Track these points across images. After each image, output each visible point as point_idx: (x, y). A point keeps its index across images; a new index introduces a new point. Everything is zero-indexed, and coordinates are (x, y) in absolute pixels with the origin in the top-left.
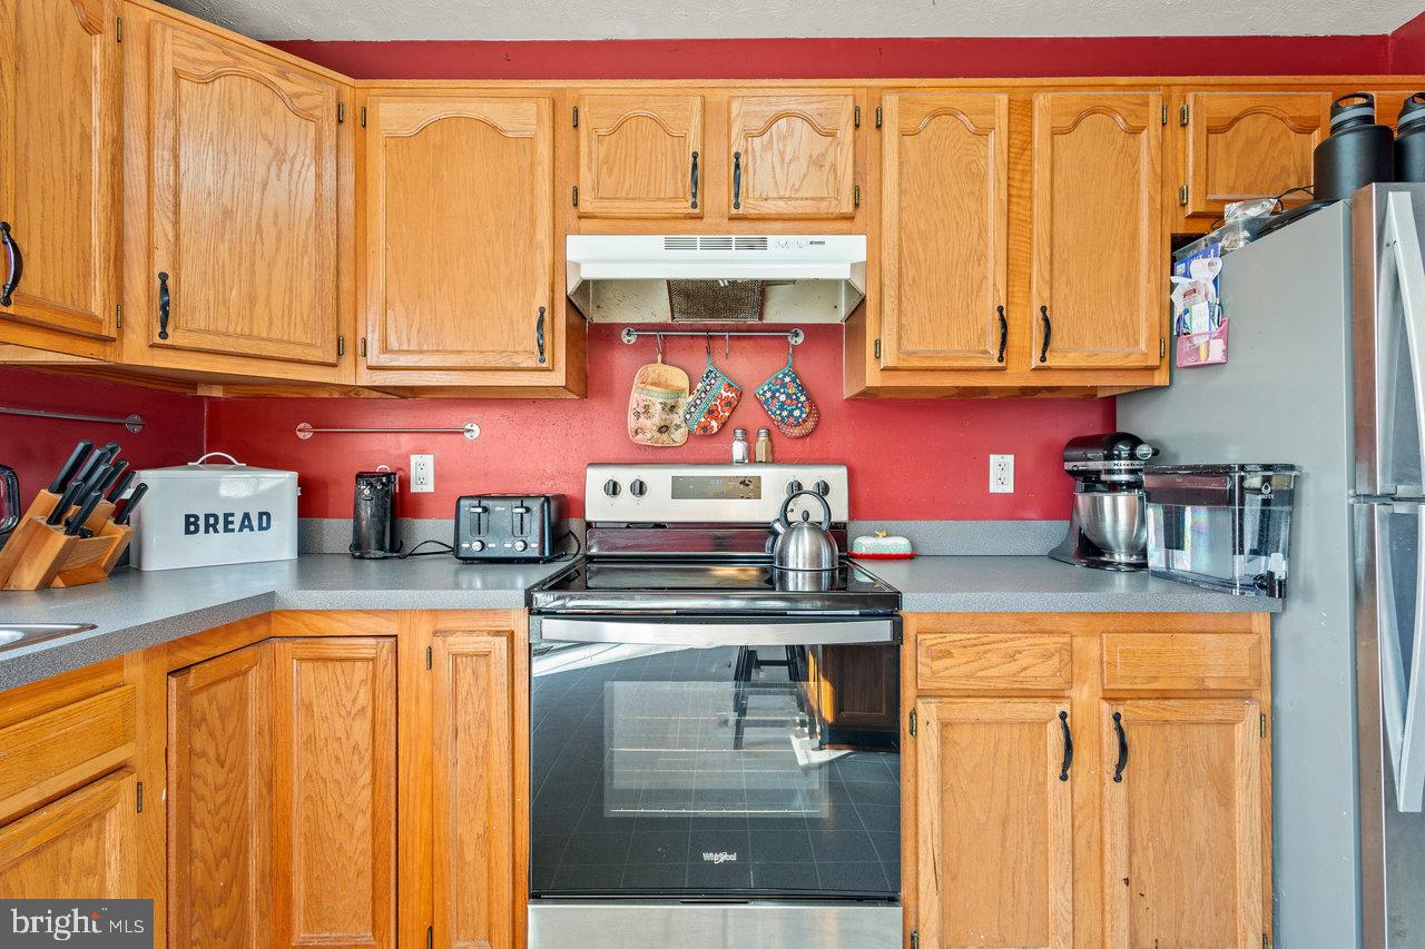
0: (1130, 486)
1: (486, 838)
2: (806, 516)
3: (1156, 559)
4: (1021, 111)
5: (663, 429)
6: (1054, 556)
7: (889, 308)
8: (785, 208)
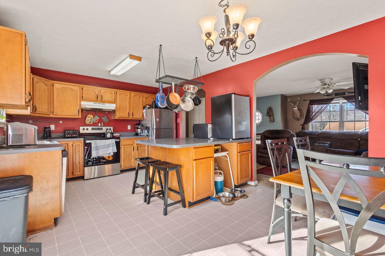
0: (140, 128)
1: (79, 162)
2: (109, 132)
3: (141, 134)
4: (130, 94)
7: (118, 111)
8: (107, 101)
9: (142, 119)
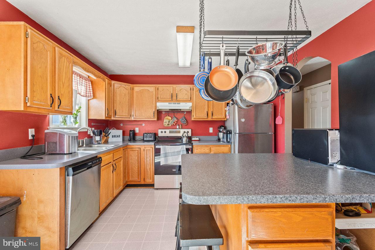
0: (222, 132)
1: (150, 169)
5: (168, 125)
6: (216, 140)
7: (194, 111)
8: (182, 99)
9: (226, 119)
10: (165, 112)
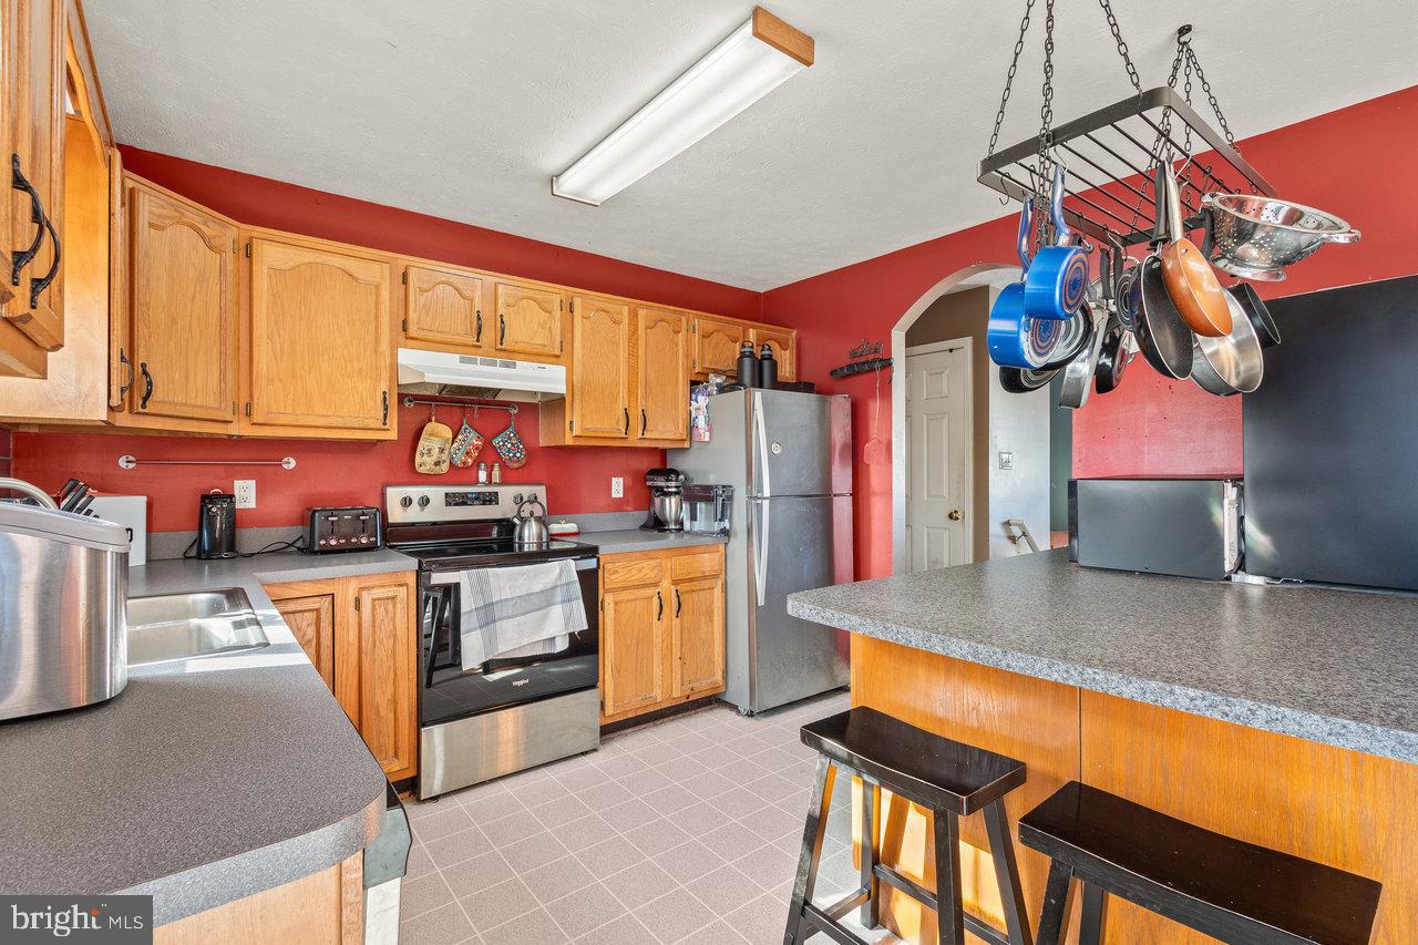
0: (676, 493)
1: (394, 701)
2: (532, 514)
3: (687, 526)
4: (634, 315)
5: (437, 464)
6: (644, 527)
7: (577, 404)
8: (528, 349)
9: (687, 445)
10: (417, 398)
